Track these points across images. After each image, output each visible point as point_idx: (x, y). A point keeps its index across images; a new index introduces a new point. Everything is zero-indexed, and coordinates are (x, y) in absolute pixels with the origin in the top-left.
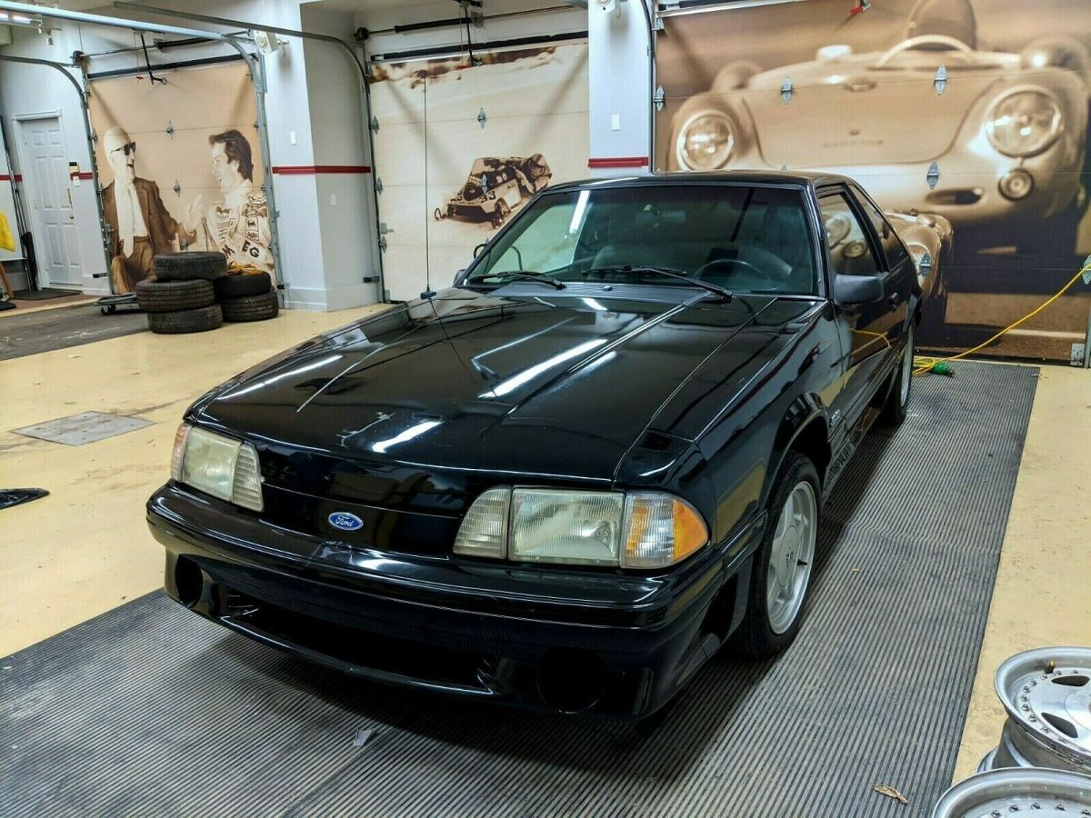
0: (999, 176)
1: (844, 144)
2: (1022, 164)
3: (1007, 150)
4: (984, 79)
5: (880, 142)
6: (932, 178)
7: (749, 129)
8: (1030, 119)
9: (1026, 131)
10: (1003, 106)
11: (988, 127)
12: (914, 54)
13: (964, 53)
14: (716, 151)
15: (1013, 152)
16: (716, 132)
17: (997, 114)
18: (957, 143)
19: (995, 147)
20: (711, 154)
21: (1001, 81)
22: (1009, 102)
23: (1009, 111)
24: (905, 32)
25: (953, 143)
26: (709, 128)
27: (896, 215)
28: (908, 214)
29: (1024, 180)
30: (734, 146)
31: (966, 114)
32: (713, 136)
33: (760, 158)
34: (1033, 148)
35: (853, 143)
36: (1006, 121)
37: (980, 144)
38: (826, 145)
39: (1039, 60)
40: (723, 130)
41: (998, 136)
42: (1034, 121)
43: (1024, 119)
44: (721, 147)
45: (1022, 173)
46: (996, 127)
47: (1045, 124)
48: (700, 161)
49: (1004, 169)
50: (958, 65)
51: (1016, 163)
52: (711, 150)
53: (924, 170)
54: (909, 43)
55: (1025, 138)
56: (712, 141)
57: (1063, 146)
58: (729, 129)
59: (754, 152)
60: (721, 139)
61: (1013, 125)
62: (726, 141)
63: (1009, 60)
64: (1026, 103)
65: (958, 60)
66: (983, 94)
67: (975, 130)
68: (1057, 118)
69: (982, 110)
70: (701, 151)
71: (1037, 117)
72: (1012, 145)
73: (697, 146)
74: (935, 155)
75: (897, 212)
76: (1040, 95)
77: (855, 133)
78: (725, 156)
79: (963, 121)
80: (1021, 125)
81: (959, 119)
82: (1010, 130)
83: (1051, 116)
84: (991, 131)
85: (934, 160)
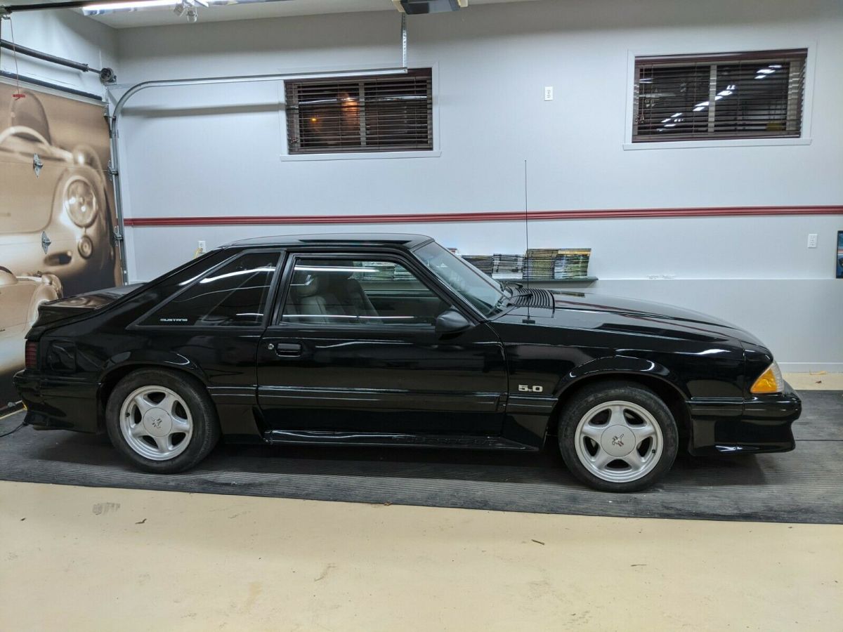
0: (77, 241)
2: (85, 232)
3: (78, 222)
4: (59, 168)
6: (46, 244)
8: (84, 200)
9: (84, 209)
10: (71, 190)
11: (66, 205)
12: (18, 141)
13: (45, 146)
15: (80, 224)
17: (69, 197)
18: (53, 217)
19: (71, 220)
21: (66, 170)
22: (73, 186)
23: (74, 194)
24: (9, 120)
25: (51, 216)
27: (30, 278)
28: (35, 275)
29: (88, 243)
31: (54, 194)
34: (89, 220)
36: (73, 200)
37: (64, 218)
39: (81, 159)
41: (72, 212)
42: (86, 202)
43: (81, 200)
45: (86, 237)
46: (70, 206)
47: (90, 204)
49: (78, 234)
50: (45, 155)
51: (83, 231)
53: (38, 238)
54: (13, 130)
55: (84, 214)
57: (99, 219)
61: (77, 204)
63: (67, 155)
64: (80, 189)
65: (43, 151)
66: (60, 179)
67: (60, 206)
68: (94, 200)
69: (61, 192)
71: (87, 199)
72: (79, 219)
74: (43, 226)
75: (29, 275)
76: (85, 184)
79: (53, 201)
80: (81, 205)
81: (51, 198)
82: (76, 207)
83: (92, 199)
84: (68, 208)
85: (43, 230)
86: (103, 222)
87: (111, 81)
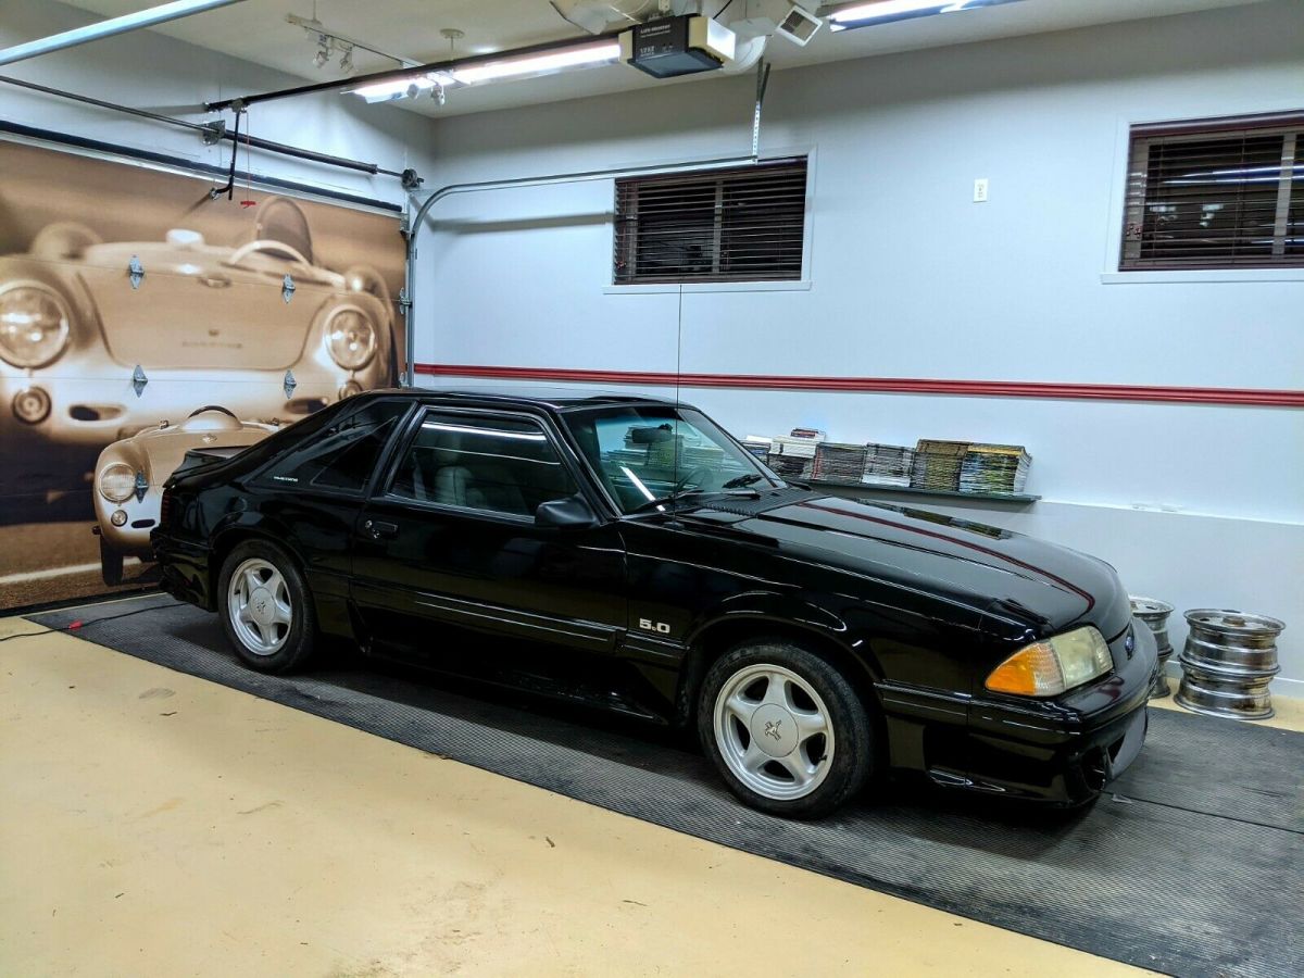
0: (339, 387)
1: (204, 344)
2: (353, 376)
3: (342, 363)
4: (320, 294)
5: (239, 346)
6: (289, 385)
7: (89, 314)
8: (355, 336)
9: (354, 346)
10: (337, 322)
11: (327, 339)
12: (263, 257)
13: (303, 266)
14: (44, 338)
15: (347, 365)
16: (42, 311)
17: (332, 329)
18: (305, 353)
19: (334, 359)
20: (35, 343)
21: (333, 297)
22: (340, 318)
23: (341, 327)
24: (254, 233)
25: (302, 353)
26: (31, 305)
27: (261, 425)
28: (271, 423)
29: (356, 390)
30: (70, 334)
31: (309, 325)
32: (38, 317)
33: (105, 353)
34: (359, 362)
35: (213, 344)
36: (339, 335)
37: (321, 356)
38: (185, 344)
39: (357, 284)
40: (51, 311)
41: (335, 349)
42: (358, 339)
43: (351, 335)
44: (50, 334)
45: (353, 383)
46: (333, 341)
47: (365, 342)
48: (18, 350)
49: (342, 378)
50: (302, 276)
51: (348, 375)
52: (36, 336)
53: (280, 377)
54: (258, 245)
55: (353, 353)
56: (37, 325)
57: (378, 361)
58: (63, 313)
59: (98, 345)
60: (49, 322)
61: (344, 340)
62: (57, 326)
63: (336, 279)
64: (352, 321)
65: (300, 272)
66: (321, 307)
67: (318, 341)
68: (372, 336)
69: (321, 324)
70: (20, 337)
71: (360, 335)
72: (346, 359)
73: (12, 330)
74: (288, 364)
75: (261, 421)
76: (360, 315)
77: (214, 333)
78: (58, 346)
79: (308, 333)
80: (350, 341)
81: (305, 330)
82: (343, 344)
83: (368, 335)
84: (330, 344)
85: (288, 369)
86: (384, 366)
87: (414, 185)
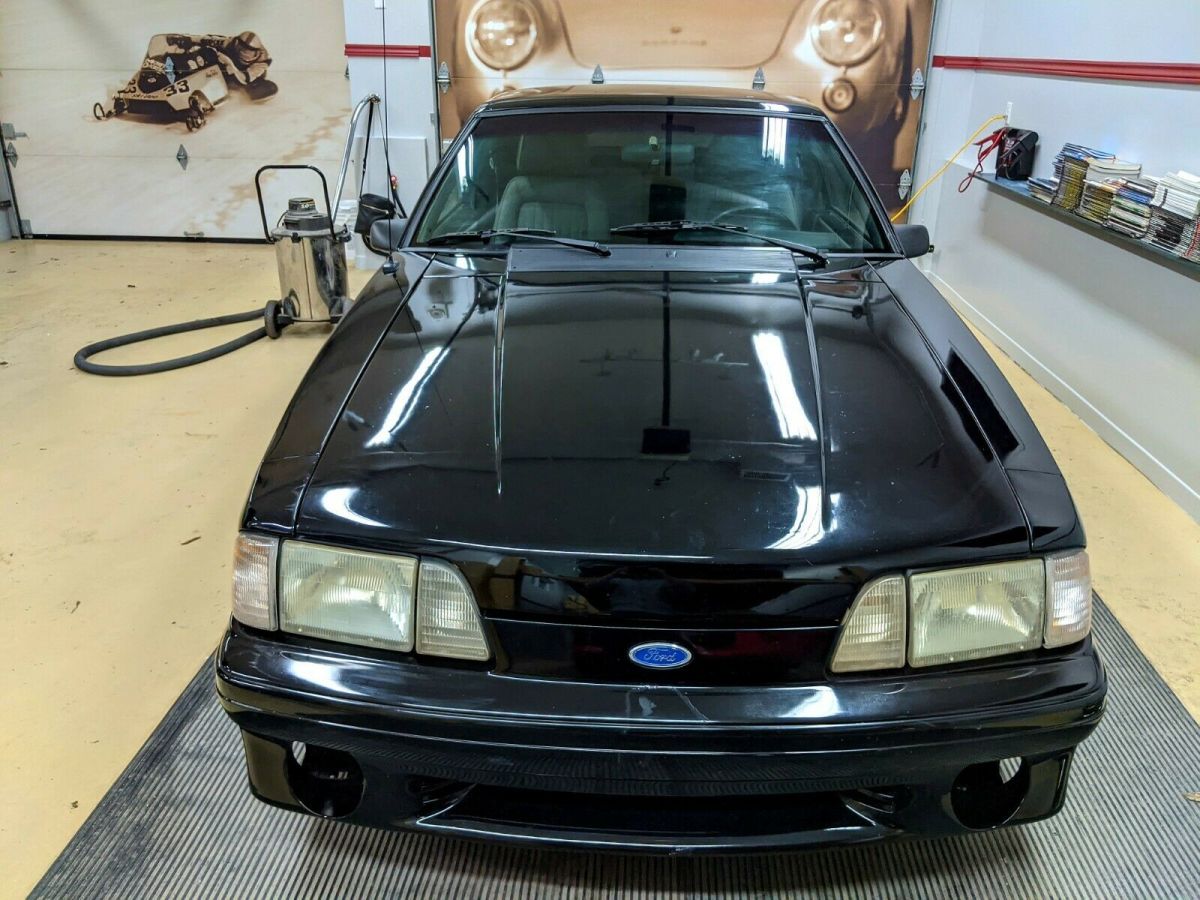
0: (824, 85)
1: (665, 42)
2: (845, 73)
3: (831, 57)
5: (704, 43)
6: (758, 85)
7: (555, 18)
8: (853, 25)
9: (849, 38)
10: (828, 9)
11: (813, 31)
14: (516, 43)
15: (837, 61)
16: (515, 19)
17: (821, 19)
18: (782, 48)
19: (819, 54)
20: (509, 47)
22: (834, 5)
23: (833, 15)
25: (778, 47)
26: (506, 13)
29: (847, 90)
30: (538, 38)
31: (791, 16)
32: (511, 24)
33: (568, 55)
34: (856, 56)
35: (674, 43)
36: (830, 26)
37: (804, 51)
38: (645, 43)
40: (523, 18)
41: (823, 42)
42: (857, 28)
43: (848, 25)
44: (522, 39)
45: (845, 83)
46: (820, 32)
47: (867, 32)
48: (496, 54)
49: (829, 77)
51: (838, 72)
52: (509, 41)
53: (749, 76)
55: (848, 46)
56: (511, 31)
57: (884, 55)
58: (531, 16)
59: (562, 47)
60: (521, 28)
61: (837, 30)
62: (526, 32)
64: (851, 8)
67: (800, 34)
68: (878, 25)
69: (806, 14)
70: (497, 42)
71: (861, 24)
72: (836, 53)
73: (491, 36)
74: (760, 61)
77: (676, 31)
78: (527, 50)
79: (789, 24)
80: (844, 31)
81: (784, 22)
82: (834, 37)
83: (874, 23)
84: (816, 36)
85: (760, 66)
86: (891, 61)
